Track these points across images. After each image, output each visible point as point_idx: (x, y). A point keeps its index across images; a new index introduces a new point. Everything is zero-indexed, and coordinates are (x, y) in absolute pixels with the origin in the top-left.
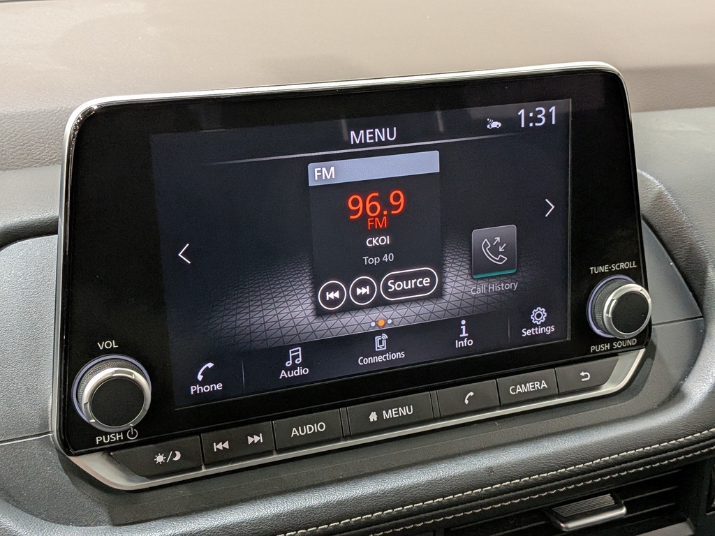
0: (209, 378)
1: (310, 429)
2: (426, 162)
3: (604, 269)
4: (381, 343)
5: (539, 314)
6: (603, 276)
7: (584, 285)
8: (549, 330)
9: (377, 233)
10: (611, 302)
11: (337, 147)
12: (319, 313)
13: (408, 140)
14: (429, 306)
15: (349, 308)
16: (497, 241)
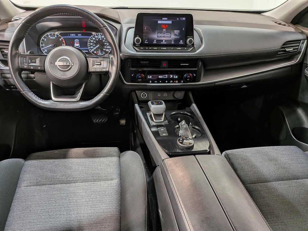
0: (147, 41)
1: (155, 48)
2: (170, 22)
3: (189, 37)
4: (164, 41)
5: (181, 41)
6: (189, 38)
7: (186, 39)
8: (182, 43)
9: (164, 29)
10: (188, 40)
11: (161, 19)
12: (158, 37)
13: (169, 19)
14: (169, 38)
15: (161, 37)
16: (177, 32)
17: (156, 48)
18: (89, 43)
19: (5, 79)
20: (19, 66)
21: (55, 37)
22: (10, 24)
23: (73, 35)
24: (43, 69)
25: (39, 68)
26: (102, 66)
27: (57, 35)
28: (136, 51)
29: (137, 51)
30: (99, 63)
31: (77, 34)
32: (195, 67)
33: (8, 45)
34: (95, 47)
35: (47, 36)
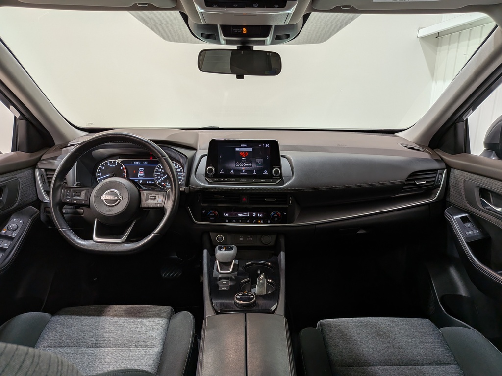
0: (222, 171)
1: (232, 180)
2: (251, 150)
4: (243, 171)
5: (266, 172)
6: (274, 167)
7: (272, 169)
8: (267, 174)
9: (244, 157)
10: (274, 170)
11: (239, 146)
12: (236, 166)
13: (249, 146)
14: (250, 168)
15: (240, 166)
16: (259, 160)
17: (234, 180)
18: (156, 172)
19: (48, 215)
20: (61, 199)
21: (115, 165)
22: (64, 151)
23: (137, 163)
24: (88, 204)
25: (84, 202)
26: (156, 201)
27: (118, 163)
28: (208, 183)
29: (210, 183)
30: (154, 198)
31: (142, 162)
32: (286, 204)
33: (53, 175)
34: (163, 177)
35: (107, 163)
